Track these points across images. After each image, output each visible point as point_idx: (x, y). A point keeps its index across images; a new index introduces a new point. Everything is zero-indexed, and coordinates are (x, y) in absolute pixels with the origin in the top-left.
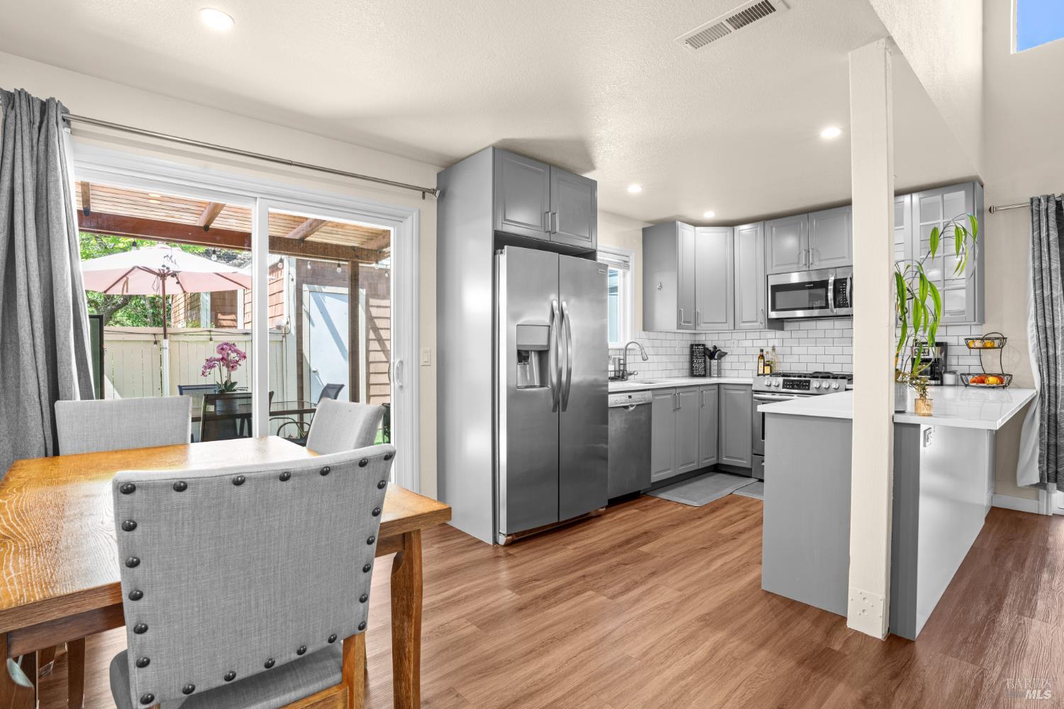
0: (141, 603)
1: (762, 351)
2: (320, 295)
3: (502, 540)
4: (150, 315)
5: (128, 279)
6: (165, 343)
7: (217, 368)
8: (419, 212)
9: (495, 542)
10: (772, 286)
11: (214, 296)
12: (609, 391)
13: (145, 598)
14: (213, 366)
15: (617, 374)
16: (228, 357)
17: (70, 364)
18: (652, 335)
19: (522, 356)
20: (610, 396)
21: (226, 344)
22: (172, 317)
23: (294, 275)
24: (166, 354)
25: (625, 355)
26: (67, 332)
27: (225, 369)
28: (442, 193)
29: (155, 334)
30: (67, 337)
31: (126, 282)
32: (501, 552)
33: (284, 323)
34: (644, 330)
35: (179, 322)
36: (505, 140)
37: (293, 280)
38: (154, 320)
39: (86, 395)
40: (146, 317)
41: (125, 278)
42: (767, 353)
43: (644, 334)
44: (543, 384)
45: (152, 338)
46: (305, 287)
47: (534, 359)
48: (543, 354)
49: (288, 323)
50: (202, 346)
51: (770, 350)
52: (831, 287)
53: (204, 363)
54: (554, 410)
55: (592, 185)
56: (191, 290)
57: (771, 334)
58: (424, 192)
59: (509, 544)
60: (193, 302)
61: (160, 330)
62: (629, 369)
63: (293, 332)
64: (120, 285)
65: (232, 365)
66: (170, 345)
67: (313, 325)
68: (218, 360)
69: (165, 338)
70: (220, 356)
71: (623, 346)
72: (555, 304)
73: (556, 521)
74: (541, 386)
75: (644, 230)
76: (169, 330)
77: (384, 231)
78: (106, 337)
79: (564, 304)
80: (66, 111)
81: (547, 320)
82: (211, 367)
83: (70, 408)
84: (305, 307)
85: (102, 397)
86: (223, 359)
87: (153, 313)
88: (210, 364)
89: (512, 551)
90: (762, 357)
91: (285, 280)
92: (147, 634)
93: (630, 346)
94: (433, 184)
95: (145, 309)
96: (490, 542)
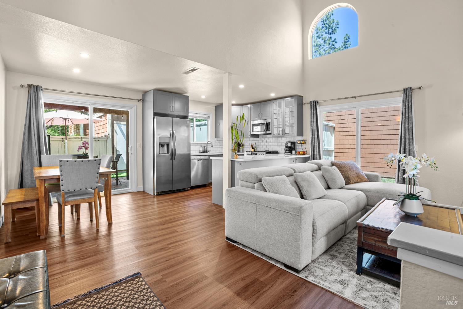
0: (62, 177)
1: (252, 144)
2: (120, 125)
3: (156, 194)
4: (60, 130)
5: (53, 120)
6: (66, 141)
7: (82, 149)
8: (137, 105)
9: (154, 194)
10: (252, 124)
11: (85, 125)
12: (191, 155)
13: (63, 176)
14: (81, 149)
15: (204, 151)
16: (85, 146)
17: (43, 147)
18: (219, 139)
19: (162, 145)
20: (191, 157)
21: (85, 142)
22: (69, 130)
23: (111, 118)
24: (66, 145)
25: (207, 145)
26: (43, 139)
27: (84, 149)
28: (143, 100)
29: (63, 138)
30: (43, 141)
31: (53, 121)
32: (155, 196)
33: (107, 135)
34: (216, 137)
35: (72, 133)
36: (157, 88)
37: (110, 120)
38: (62, 132)
39: (47, 154)
40: (58, 130)
41: (52, 120)
42: (254, 145)
43: (216, 139)
44: (168, 152)
45: (62, 140)
46: (115, 122)
47: (166, 146)
48: (168, 145)
49: (108, 134)
50: (79, 142)
51: (254, 144)
52: (265, 125)
53: (78, 147)
54: (171, 160)
55: (187, 97)
56: (75, 123)
57: (252, 139)
58: (138, 100)
59: (157, 195)
60: (77, 127)
61: (65, 137)
62: (208, 149)
63: (110, 137)
64: (50, 122)
65: (86, 148)
66: (67, 142)
67: (117, 134)
68: (82, 147)
69: (66, 139)
70: (83, 145)
71: (206, 143)
72: (171, 132)
73: (172, 189)
74: (167, 153)
75: (216, 106)
76: (68, 137)
77: (127, 111)
78: (51, 139)
79: (174, 132)
80: (42, 87)
81: (169, 136)
82: (80, 149)
83: (44, 156)
84: (115, 129)
85: (50, 154)
86: (84, 146)
87: (61, 129)
88: (80, 148)
89: (157, 196)
90: (252, 146)
91: (108, 120)
92: (63, 181)
93: (208, 143)
94: (141, 98)
95: (58, 127)
96: (153, 194)
